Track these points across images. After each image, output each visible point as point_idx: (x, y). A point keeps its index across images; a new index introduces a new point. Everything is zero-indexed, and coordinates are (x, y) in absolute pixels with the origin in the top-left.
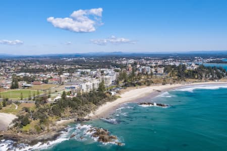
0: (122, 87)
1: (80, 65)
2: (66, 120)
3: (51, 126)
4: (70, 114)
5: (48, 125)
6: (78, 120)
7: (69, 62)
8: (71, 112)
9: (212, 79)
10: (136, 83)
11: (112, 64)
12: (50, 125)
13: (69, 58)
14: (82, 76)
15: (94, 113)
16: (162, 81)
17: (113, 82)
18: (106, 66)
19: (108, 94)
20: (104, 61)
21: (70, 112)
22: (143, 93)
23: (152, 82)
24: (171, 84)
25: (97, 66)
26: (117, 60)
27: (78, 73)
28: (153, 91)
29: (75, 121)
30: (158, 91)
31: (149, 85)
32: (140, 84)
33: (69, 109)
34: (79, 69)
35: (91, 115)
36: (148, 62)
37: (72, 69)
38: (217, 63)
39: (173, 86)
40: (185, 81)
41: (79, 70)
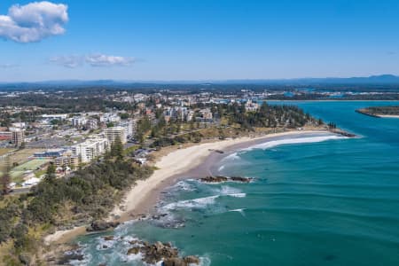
0: (151, 147)
1: (43, 106)
2: (66, 231)
3: (44, 252)
4: (72, 215)
5: (37, 250)
6: (95, 227)
7: (14, 99)
8: (75, 210)
9: (292, 127)
10: (175, 139)
11: (106, 103)
12: (41, 249)
13: (10, 92)
14: (57, 128)
15: (121, 208)
16: (217, 132)
17: (128, 137)
18: (97, 107)
19: (134, 165)
20: (86, 97)
21: (72, 210)
22: (195, 156)
23: (201, 136)
24: (234, 138)
25: (77, 107)
26: (113, 96)
27: (45, 122)
28: (209, 153)
29: (87, 230)
30: (217, 151)
31: (197, 142)
32: (181, 140)
33: (68, 205)
34: (43, 113)
35: (117, 211)
36: (170, 99)
37: (27, 113)
38: (280, 99)
39: (238, 141)
40: (253, 131)
41: (44, 116)
